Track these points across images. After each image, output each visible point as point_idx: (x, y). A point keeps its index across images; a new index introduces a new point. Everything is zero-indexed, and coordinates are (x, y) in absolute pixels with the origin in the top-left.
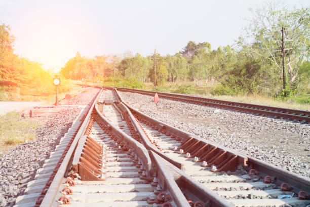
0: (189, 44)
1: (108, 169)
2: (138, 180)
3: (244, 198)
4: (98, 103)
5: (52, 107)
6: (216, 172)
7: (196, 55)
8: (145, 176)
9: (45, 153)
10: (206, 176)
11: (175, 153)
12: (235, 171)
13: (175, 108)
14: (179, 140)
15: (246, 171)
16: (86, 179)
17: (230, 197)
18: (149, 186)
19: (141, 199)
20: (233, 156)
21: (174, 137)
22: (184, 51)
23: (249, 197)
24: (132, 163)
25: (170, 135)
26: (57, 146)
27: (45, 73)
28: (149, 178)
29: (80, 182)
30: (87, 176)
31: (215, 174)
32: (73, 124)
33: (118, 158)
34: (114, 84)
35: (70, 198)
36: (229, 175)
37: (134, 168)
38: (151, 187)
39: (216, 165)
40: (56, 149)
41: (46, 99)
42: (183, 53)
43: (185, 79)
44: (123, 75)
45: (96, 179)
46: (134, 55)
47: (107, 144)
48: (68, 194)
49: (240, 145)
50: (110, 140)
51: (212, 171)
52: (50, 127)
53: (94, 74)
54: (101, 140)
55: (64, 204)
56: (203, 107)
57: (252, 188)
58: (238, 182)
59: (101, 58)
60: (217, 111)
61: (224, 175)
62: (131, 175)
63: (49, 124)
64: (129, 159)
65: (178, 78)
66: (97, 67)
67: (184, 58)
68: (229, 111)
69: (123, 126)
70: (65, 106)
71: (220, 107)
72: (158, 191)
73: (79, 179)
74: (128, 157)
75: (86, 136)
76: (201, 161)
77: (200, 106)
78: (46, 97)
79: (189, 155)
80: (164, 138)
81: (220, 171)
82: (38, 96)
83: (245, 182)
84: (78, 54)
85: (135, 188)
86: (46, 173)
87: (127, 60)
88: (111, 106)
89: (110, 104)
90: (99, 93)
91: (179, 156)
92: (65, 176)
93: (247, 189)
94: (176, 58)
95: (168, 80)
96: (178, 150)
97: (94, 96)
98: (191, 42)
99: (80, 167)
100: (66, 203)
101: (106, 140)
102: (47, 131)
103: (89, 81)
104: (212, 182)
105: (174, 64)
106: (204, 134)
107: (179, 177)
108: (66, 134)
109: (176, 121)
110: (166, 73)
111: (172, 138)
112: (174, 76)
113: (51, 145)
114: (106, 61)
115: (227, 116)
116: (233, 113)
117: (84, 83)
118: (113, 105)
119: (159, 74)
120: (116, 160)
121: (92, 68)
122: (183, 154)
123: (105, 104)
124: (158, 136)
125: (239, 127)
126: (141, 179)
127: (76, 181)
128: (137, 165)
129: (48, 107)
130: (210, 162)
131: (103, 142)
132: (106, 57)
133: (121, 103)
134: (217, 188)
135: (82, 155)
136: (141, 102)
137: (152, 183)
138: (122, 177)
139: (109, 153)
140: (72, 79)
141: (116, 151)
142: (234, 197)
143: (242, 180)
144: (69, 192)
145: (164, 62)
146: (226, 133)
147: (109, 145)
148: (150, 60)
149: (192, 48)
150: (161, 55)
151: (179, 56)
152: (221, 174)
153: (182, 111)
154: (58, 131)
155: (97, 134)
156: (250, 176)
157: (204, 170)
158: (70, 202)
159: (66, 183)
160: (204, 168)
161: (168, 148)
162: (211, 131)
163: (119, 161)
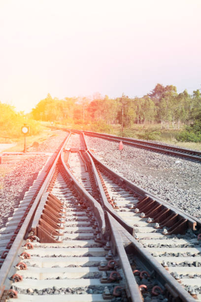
0: (157, 87)
1: (66, 229)
2: (92, 242)
3: (189, 265)
4: (65, 151)
5: (21, 154)
6: (167, 235)
7: (163, 97)
8: (99, 239)
9: (10, 208)
10: (157, 239)
11: (131, 211)
12: (184, 234)
13: (138, 157)
14: (137, 196)
15: (196, 234)
16: (45, 242)
17: (176, 265)
18: (101, 250)
19: (93, 264)
20: (183, 219)
21: (132, 194)
22: (152, 93)
23: (194, 264)
24: (89, 223)
25: (128, 191)
26: (21, 202)
27: (16, 115)
28: (103, 241)
29: (38, 244)
30: (45, 239)
31: (166, 237)
32: (39, 175)
33: (77, 218)
34: (82, 127)
35: (27, 262)
36: (179, 238)
37: (91, 228)
38: (104, 251)
39: (167, 227)
40: (19, 205)
41: (16, 141)
42: (151, 96)
43: (153, 121)
44: (93, 116)
45: (53, 242)
46: (103, 97)
47: (68, 200)
48: (26, 258)
49: (195, 203)
50: (72, 195)
51: (163, 234)
52: (17, 176)
53: (64, 116)
54: (63, 195)
55: (21, 269)
56: (165, 156)
57: (198, 254)
58: (186, 247)
59: (70, 99)
60: (179, 161)
61: (174, 238)
62: (87, 237)
63: (17, 173)
64: (87, 218)
65: (145, 120)
66: (67, 109)
67: (151, 101)
68: (190, 162)
69: (86, 179)
70: (33, 153)
71: (182, 157)
72: (109, 256)
73: (38, 241)
74: (87, 216)
75: (48, 193)
76: (154, 222)
77: (162, 155)
78: (16, 139)
79: (144, 215)
80: (123, 193)
81: (171, 234)
82: (10, 138)
83: (193, 247)
84: (49, 95)
85: (89, 252)
86: (8, 233)
87: (97, 102)
88: (76, 154)
89: (76, 152)
90: (67, 138)
91: (135, 216)
92: (25, 238)
93: (194, 256)
94: (144, 101)
95: (136, 122)
96: (135, 208)
97: (62, 141)
98: (159, 85)
99: (39, 230)
100: (23, 269)
101: (68, 195)
102: (14, 180)
103: (59, 123)
104: (162, 245)
105: (141, 106)
106: (161, 190)
107: (129, 244)
108: (30, 187)
109: (137, 174)
110: (135, 115)
111: (130, 194)
112: (142, 119)
113: (16, 198)
114: (76, 103)
115: (188, 167)
116: (193, 164)
117: (54, 125)
118: (79, 153)
119: (127, 117)
120: (75, 219)
121: (62, 110)
122: (138, 213)
123: (72, 152)
124: (118, 191)
125: (197, 181)
126: (96, 241)
127: (35, 243)
128: (93, 226)
129: (17, 154)
130: (163, 224)
131: (65, 197)
132: (76, 99)
133: (86, 152)
134: (165, 253)
135: (42, 217)
136: (106, 149)
137: (105, 247)
138: (78, 239)
139: (69, 211)
140: (43, 120)
141: (75, 209)
142: (180, 264)
143: (190, 245)
144: (27, 256)
145: (132, 105)
146: (183, 188)
147: (70, 201)
148: (119, 103)
149: (160, 91)
150: (129, 98)
151: (147, 99)
152: (172, 238)
153: (144, 161)
154: (24, 181)
155: (60, 188)
156: (198, 240)
157: (157, 232)
158: (27, 267)
159: (25, 246)
160: (156, 230)
161: (125, 206)
162: (168, 186)
163: (77, 220)
